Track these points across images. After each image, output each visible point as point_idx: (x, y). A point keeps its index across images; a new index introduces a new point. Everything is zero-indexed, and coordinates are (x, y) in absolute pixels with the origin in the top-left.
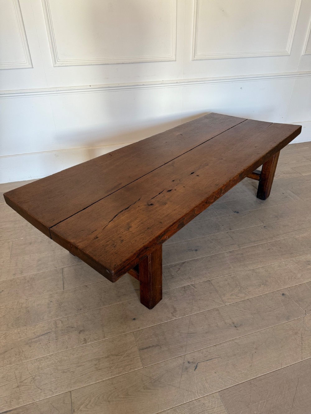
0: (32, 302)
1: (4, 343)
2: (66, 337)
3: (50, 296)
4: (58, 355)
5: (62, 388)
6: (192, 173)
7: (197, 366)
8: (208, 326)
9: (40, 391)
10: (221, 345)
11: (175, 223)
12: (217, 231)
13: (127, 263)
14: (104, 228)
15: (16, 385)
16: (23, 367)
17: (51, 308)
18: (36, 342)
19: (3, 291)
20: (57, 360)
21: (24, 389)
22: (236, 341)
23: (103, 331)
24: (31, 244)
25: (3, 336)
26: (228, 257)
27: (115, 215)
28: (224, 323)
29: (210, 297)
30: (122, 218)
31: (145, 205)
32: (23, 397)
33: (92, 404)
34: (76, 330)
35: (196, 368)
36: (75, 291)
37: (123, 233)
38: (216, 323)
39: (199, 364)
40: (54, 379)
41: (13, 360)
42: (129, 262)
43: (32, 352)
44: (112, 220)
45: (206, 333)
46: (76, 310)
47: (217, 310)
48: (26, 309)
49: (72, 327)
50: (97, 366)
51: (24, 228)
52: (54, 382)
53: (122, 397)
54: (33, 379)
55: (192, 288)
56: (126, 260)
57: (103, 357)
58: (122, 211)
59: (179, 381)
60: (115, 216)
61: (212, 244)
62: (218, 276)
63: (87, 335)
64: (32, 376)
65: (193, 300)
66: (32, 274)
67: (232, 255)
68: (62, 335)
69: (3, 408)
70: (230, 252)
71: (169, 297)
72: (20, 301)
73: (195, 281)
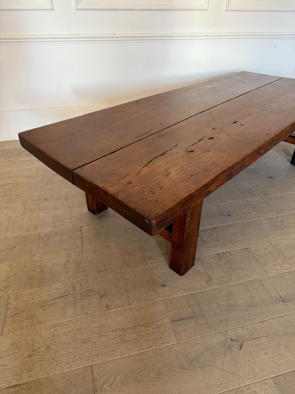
0: (47, 261)
1: (15, 304)
2: (86, 301)
3: (67, 255)
4: (76, 322)
5: (82, 362)
6: (234, 122)
7: (242, 345)
8: (251, 299)
9: (55, 363)
10: (269, 322)
11: (224, 171)
12: (251, 196)
13: (170, 213)
14: (138, 174)
15: (28, 354)
16: (36, 334)
17: (68, 268)
18: (51, 305)
19: (15, 247)
20: (75, 327)
21: (37, 360)
22: (286, 318)
23: (128, 297)
24: (46, 199)
25: (13, 296)
26: (266, 224)
27: (150, 160)
28: (270, 296)
29: (250, 266)
30: (158, 164)
31: (184, 152)
32: (35, 369)
33: (118, 383)
34: (96, 295)
35: (241, 348)
36: (95, 251)
37: (161, 180)
38: (260, 296)
39: (244, 343)
40: (72, 350)
41: (25, 324)
42: (172, 212)
43: (47, 316)
44: (147, 165)
45: (250, 306)
46: (97, 272)
47: (260, 281)
48: (40, 268)
49: (93, 291)
50: (122, 338)
51: (39, 184)
52: (72, 353)
53: (154, 376)
54: (48, 348)
55: (228, 256)
56: (169, 210)
57: (128, 327)
58: (157, 157)
59: (223, 361)
60: (150, 162)
61: (247, 210)
62: (257, 244)
63: (109, 301)
64: (46, 345)
65: (230, 268)
66: (46, 230)
67: (271, 222)
68: (81, 299)
69: (12, 380)
70: (268, 219)
71: (202, 264)
72: (33, 259)
73: (230, 248)
